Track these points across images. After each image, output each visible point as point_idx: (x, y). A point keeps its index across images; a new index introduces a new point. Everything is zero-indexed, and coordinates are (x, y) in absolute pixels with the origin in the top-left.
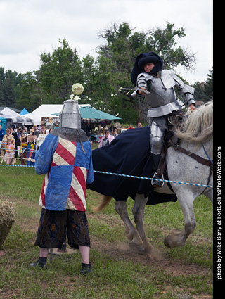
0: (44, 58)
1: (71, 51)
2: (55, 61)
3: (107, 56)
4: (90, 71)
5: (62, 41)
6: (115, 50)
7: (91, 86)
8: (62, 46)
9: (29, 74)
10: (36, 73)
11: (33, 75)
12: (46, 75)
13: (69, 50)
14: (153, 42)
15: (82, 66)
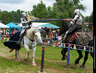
0: (34, 7)
1: (43, 5)
2: (38, 8)
3: (56, 6)
4: (50, 11)
5: (41, 1)
6: (59, 4)
7: (50, 16)
8: (40, 3)
9: (29, 12)
10: (31, 12)
11: (30, 12)
12: (35, 12)
13: (43, 4)
14: (72, 2)
15: (47, 10)
